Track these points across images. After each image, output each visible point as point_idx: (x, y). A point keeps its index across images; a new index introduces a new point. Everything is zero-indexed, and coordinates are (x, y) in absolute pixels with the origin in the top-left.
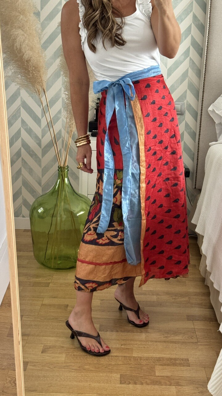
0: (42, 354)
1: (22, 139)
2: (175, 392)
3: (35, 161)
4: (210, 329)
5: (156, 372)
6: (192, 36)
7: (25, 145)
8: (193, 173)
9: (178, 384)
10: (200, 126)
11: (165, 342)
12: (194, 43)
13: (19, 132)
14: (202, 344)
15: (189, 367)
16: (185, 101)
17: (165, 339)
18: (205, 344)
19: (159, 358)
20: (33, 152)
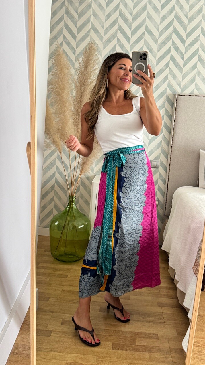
0: (61, 326)
2: (148, 357)
4: (173, 314)
5: (136, 342)
9: (150, 351)
11: (143, 321)
14: (167, 324)
17: (143, 319)
18: (169, 324)
19: (138, 332)
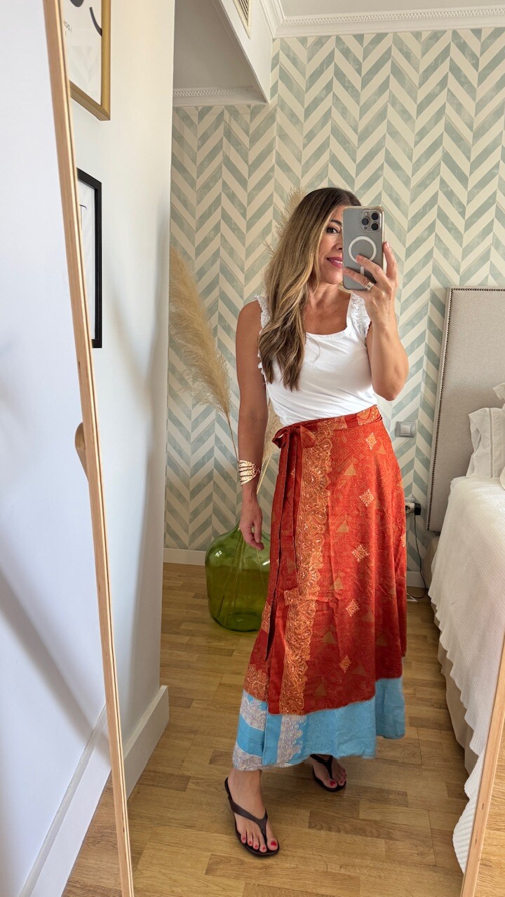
0: (210, 765)
1: (215, 459)
2: (384, 850)
3: (230, 485)
4: (440, 743)
5: (361, 812)
6: (426, 343)
7: (218, 466)
8: (425, 510)
10: (435, 453)
12: (430, 353)
13: (212, 450)
14: (428, 768)
15: (406, 808)
16: (417, 421)
19: (366, 787)
20: (227, 473)
